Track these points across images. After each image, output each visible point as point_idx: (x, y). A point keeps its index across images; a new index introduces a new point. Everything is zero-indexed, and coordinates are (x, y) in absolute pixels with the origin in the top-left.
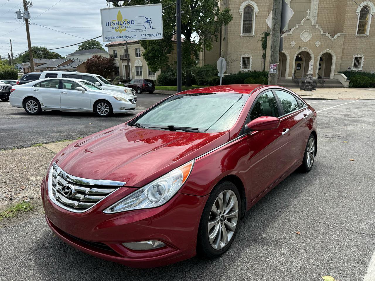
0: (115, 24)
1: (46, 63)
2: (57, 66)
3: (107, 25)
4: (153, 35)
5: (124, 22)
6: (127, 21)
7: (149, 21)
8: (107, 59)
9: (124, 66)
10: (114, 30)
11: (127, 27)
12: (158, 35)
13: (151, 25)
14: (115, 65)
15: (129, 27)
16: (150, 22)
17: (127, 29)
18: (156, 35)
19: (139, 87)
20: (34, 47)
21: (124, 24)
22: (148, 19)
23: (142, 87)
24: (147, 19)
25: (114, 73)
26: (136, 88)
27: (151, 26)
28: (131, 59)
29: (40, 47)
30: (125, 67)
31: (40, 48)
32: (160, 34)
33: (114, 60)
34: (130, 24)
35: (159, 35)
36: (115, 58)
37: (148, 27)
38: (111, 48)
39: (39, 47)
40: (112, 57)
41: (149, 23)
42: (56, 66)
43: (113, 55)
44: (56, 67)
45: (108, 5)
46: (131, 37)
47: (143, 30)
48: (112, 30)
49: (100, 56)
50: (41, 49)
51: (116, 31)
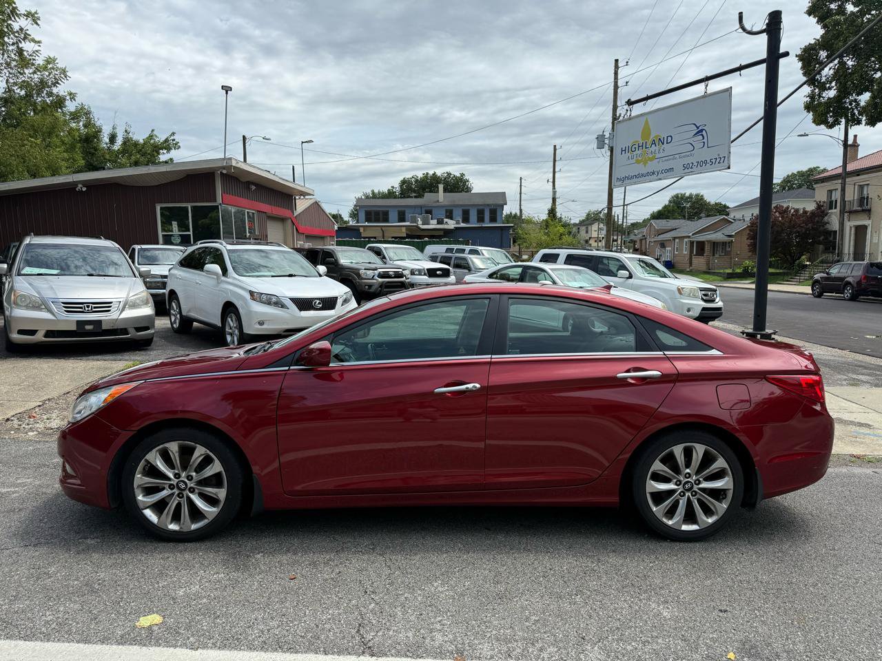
0: (637, 149)
1: (676, 229)
2: (693, 235)
3: (623, 152)
4: (708, 161)
5: (654, 143)
6: (660, 139)
7: (702, 131)
8: (805, 212)
9: (851, 227)
10: (634, 161)
11: (657, 151)
12: (718, 160)
13: (705, 140)
14: (827, 226)
15: (661, 151)
16: (704, 133)
17: (657, 156)
18: (714, 161)
19: (849, 283)
20: (677, 194)
21: (653, 146)
22: (700, 128)
23: (859, 283)
24: (698, 128)
25: (821, 247)
26: (842, 286)
27: (704, 143)
28: (872, 210)
29: (691, 195)
30: (853, 230)
31: (690, 197)
32: (723, 159)
33: (826, 215)
34: (663, 144)
35: (722, 161)
36: (831, 208)
37: (698, 145)
38: (822, 184)
39: (687, 195)
40: (823, 206)
41: (702, 135)
42: (690, 235)
43: (824, 202)
44: (689, 237)
45: (629, 112)
46: (663, 172)
47: (687, 154)
48: (629, 162)
49: (788, 208)
50: (692, 198)
51: (638, 162)
